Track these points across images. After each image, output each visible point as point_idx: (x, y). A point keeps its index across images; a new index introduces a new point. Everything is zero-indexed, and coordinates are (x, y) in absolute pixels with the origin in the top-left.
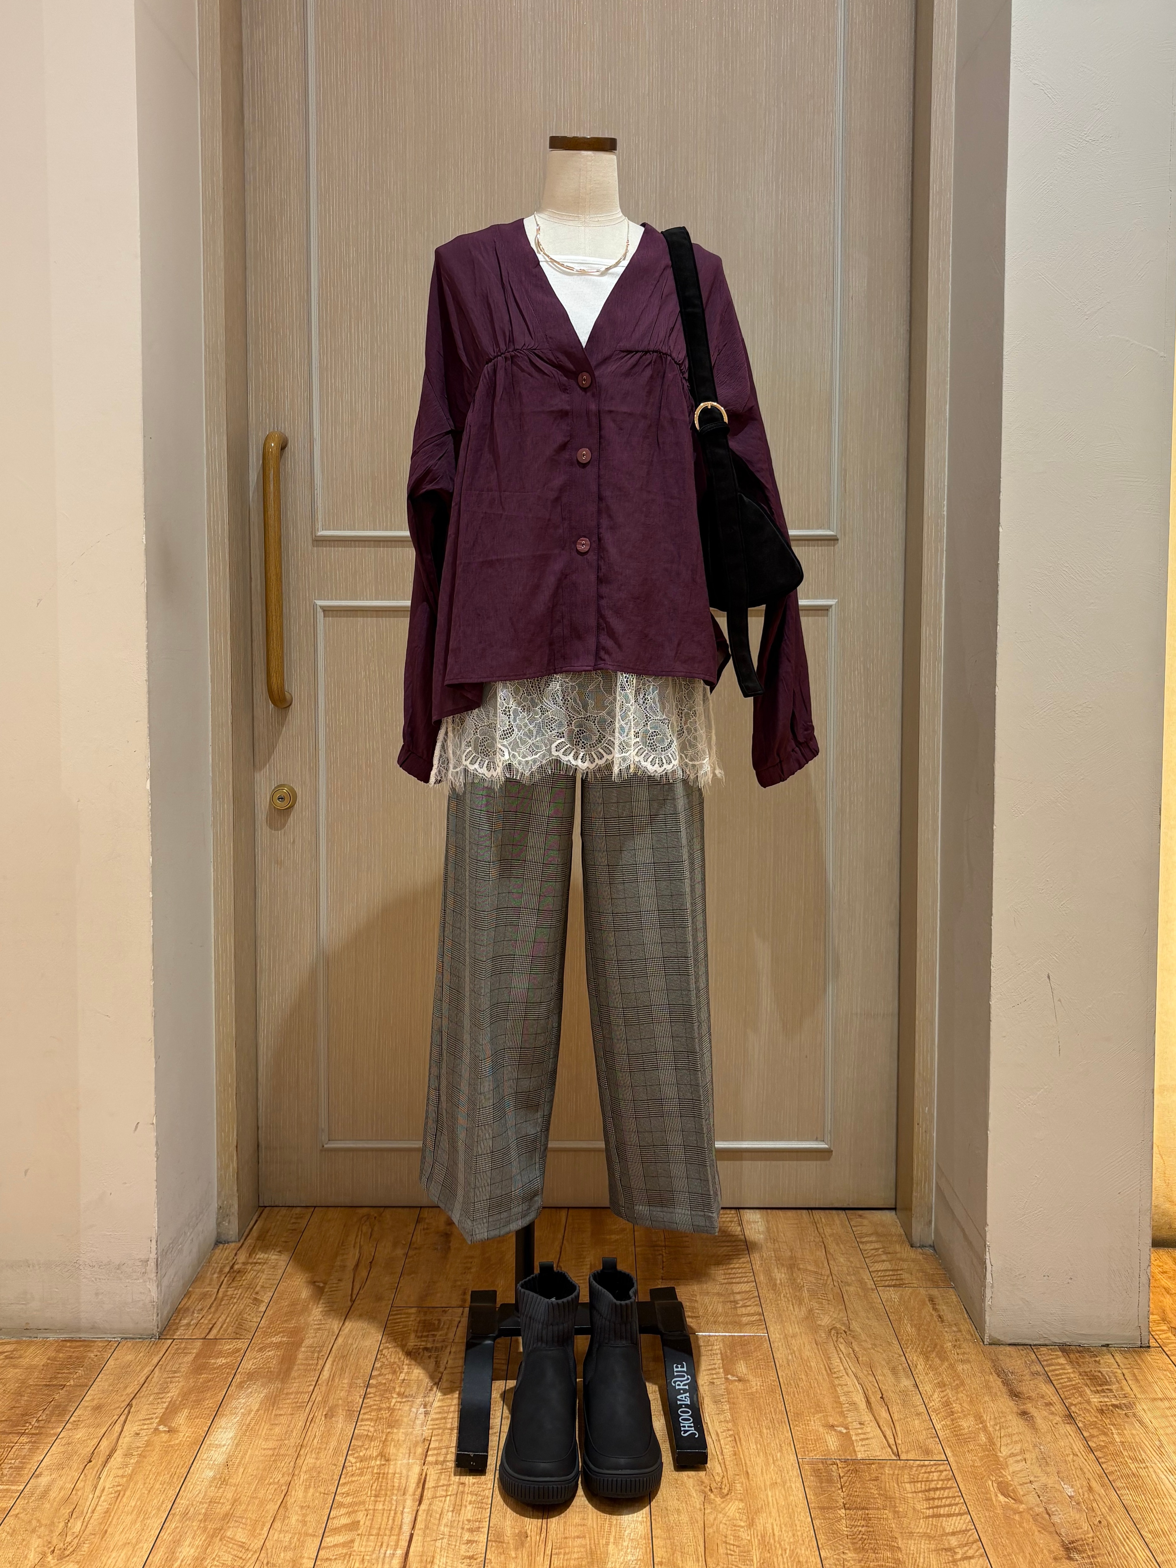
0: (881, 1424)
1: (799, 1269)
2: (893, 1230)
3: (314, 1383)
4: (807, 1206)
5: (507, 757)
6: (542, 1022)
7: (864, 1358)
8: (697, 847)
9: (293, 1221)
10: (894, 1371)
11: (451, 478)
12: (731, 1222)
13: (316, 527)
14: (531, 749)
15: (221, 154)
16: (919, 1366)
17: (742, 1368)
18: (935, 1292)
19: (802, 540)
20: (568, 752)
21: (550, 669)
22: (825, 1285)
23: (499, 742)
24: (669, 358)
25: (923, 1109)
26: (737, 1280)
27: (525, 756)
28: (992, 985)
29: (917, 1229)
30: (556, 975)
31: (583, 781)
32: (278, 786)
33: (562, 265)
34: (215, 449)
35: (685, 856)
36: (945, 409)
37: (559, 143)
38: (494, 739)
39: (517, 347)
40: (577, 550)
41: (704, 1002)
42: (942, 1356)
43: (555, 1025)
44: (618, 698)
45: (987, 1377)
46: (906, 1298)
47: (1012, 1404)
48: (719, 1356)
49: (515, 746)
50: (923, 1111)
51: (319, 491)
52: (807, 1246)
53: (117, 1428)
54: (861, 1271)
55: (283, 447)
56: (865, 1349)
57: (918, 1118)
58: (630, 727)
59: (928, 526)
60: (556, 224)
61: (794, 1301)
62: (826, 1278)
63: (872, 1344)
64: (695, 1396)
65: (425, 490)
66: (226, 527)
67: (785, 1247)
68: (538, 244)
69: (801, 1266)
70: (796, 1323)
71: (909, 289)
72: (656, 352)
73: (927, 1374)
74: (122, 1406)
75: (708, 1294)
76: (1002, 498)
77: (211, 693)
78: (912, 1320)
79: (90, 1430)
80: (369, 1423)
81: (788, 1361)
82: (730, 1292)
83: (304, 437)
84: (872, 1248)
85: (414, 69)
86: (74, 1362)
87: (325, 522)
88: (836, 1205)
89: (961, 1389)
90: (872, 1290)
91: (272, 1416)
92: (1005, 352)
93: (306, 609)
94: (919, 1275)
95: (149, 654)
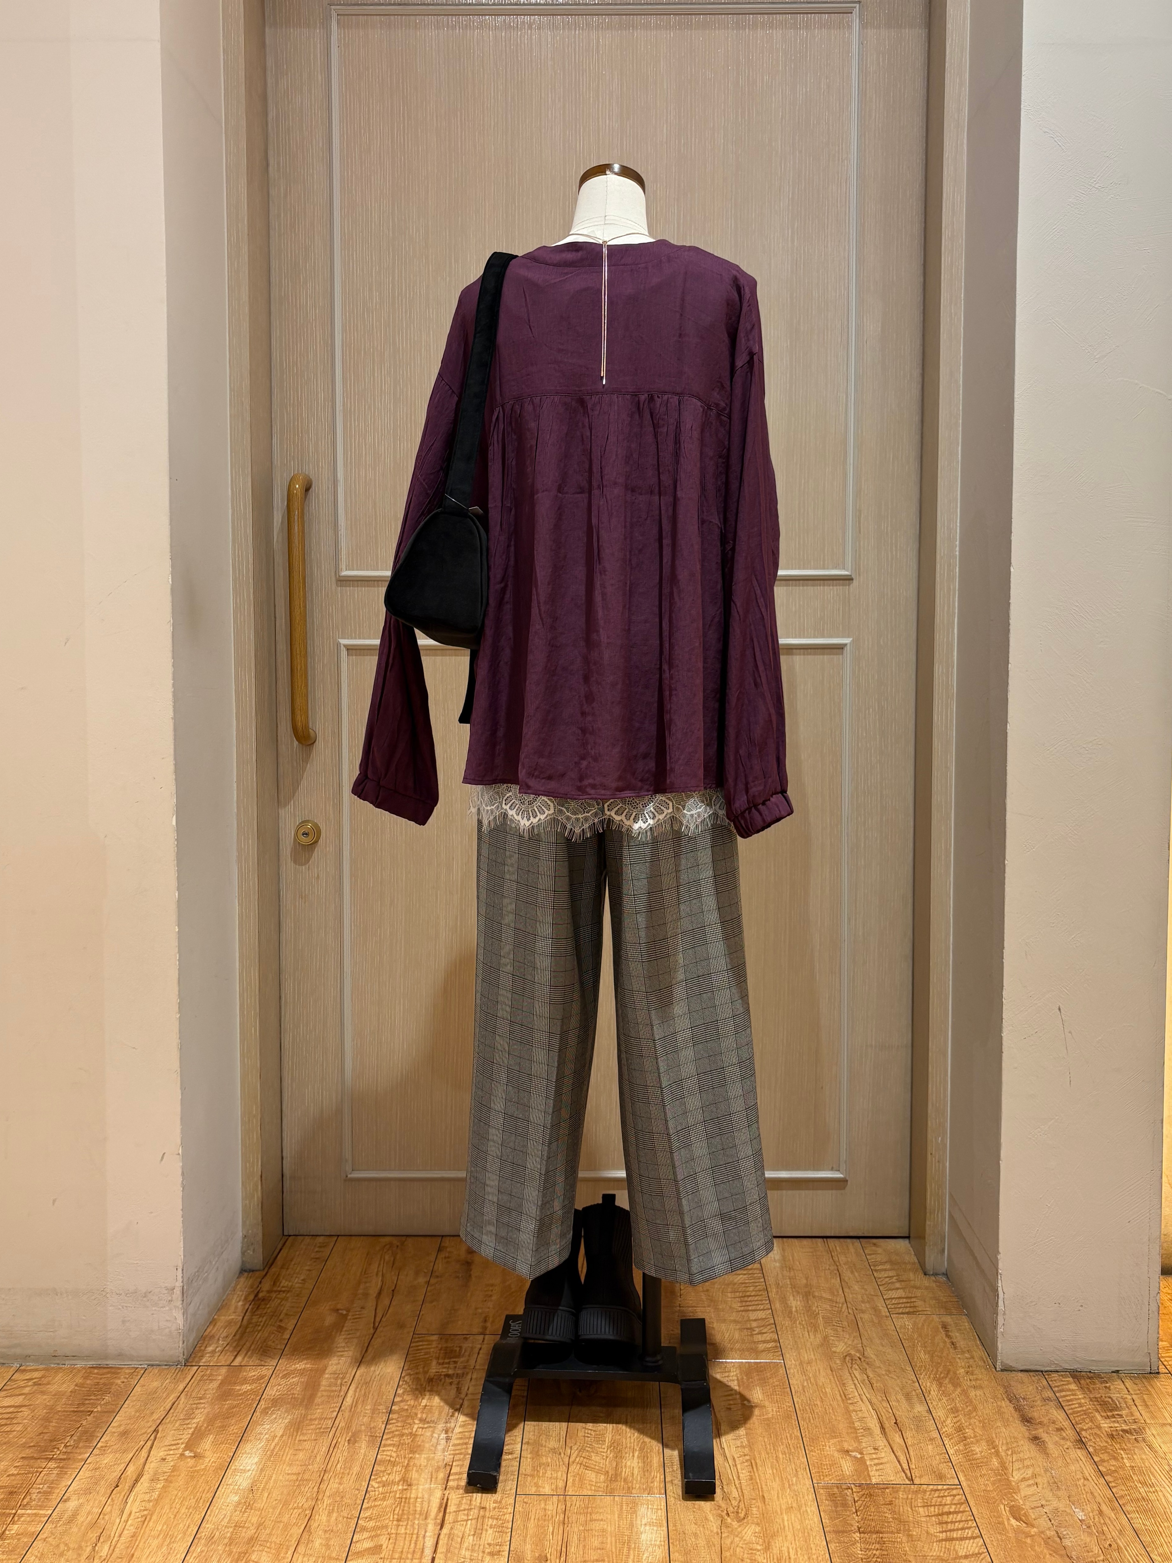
0: (895, 1449)
1: (814, 1297)
2: (907, 1259)
3: (337, 1409)
4: (822, 1235)
7: (878, 1385)
9: (317, 1249)
10: (908, 1397)
13: (340, 567)
15: (246, 201)
16: (932, 1393)
17: (758, 1394)
18: (948, 1319)
19: (818, 580)
22: (840, 1312)
25: (936, 1139)
26: (754, 1307)
28: (1004, 1017)
29: (931, 1259)
32: (303, 822)
34: (240, 490)
36: (957, 451)
42: (956, 1384)
45: (999, 1403)
46: (920, 1326)
47: (1024, 1429)
48: (736, 1383)
50: (936, 1141)
51: (342, 531)
52: (823, 1274)
53: (144, 1453)
54: (875, 1298)
55: (307, 489)
56: (879, 1376)
57: (931, 1148)
59: (941, 565)
61: (810, 1329)
62: (840, 1305)
63: (886, 1371)
66: (251, 567)
67: (801, 1275)
69: (817, 1294)
70: (811, 1350)
71: (922, 334)
73: (940, 1400)
74: (148, 1431)
75: (724, 1321)
76: (1013, 538)
77: (236, 731)
78: (925, 1347)
79: (117, 1455)
80: (391, 1448)
81: (803, 1387)
82: (746, 1318)
83: (328, 478)
84: (886, 1276)
85: (437, 116)
86: (101, 1388)
87: (349, 562)
88: (851, 1234)
89: (974, 1414)
90: (886, 1317)
91: (296, 1442)
92: (1016, 395)
93: (330, 647)
94: (933, 1302)
95: (174, 692)
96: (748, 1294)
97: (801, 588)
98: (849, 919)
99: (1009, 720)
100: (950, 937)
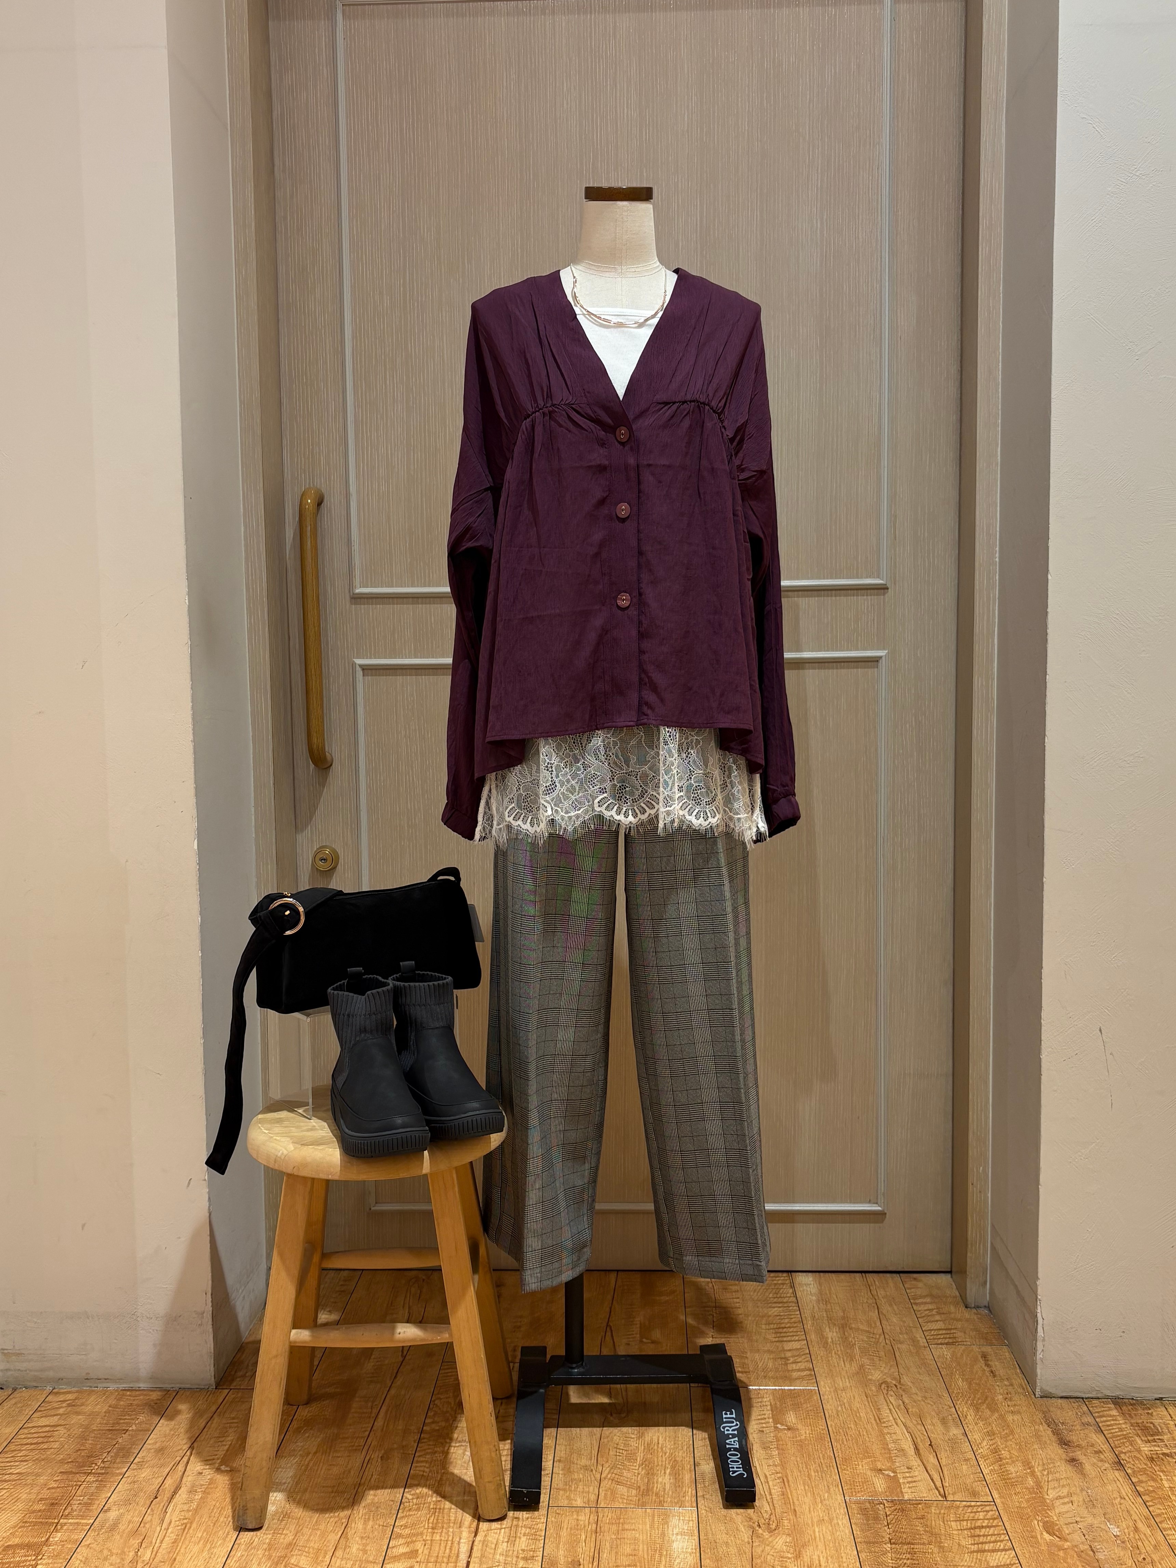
0: (928, 1469)
1: (851, 1329)
2: (948, 1292)
3: (369, 1429)
4: (860, 1270)
5: (549, 812)
6: (589, 1074)
7: (914, 1410)
8: (741, 900)
9: (341, 1283)
10: (944, 1421)
11: (491, 535)
12: (783, 1284)
13: (354, 585)
14: (574, 805)
15: (253, 206)
16: (969, 1417)
17: (791, 1418)
18: (988, 1349)
19: (851, 589)
20: (611, 807)
21: (592, 726)
22: (877, 1343)
23: (542, 798)
24: (707, 407)
25: (977, 1168)
26: (789, 1338)
27: (567, 812)
28: (1043, 1038)
29: (973, 1291)
30: (601, 1028)
31: (627, 836)
32: (321, 847)
33: (599, 318)
34: (252, 507)
35: (729, 909)
36: (996, 452)
37: (595, 194)
38: (537, 795)
39: (555, 402)
40: (618, 606)
41: (750, 1055)
42: (993, 1408)
43: (601, 1078)
44: (661, 753)
45: (1037, 1427)
46: (959, 1355)
47: (1061, 1451)
48: (769, 1408)
49: (557, 802)
50: (977, 1171)
51: (356, 547)
52: (860, 1307)
53: (181, 1467)
54: (914, 1330)
55: (320, 503)
56: (915, 1402)
57: (972, 1177)
58: (674, 781)
59: (980, 574)
60: (593, 276)
61: (845, 1358)
62: (878, 1336)
63: (922, 1397)
64: (744, 1441)
65: (465, 547)
66: (265, 585)
67: (838, 1308)
68: (575, 297)
69: (853, 1326)
70: (846, 1377)
71: (959, 328)
72: (694, 401)
73: (976, 1424)
74: (184, 1448)
75: (758, 1351)
76: (1050, 544)
77: (253, 754)
78: (963, 1375)
79: (154, 1469)
80: (424, 1464)
81: (837, 1411)
82: (780, 1349)
83: (340, 492)
84: (926, 1308)
85: (447, 110)
86: (135, 1409)
87: (363, 579)
88: (891, 1269)
89: (1011, 1437)
90: (925, 1347)
91: (330, 1458)
92: (1053, 396)
93: (345, 668)
94: (973, 1334)
95: (193, 714)
96: (783, 1325)
97: (834, 598)
98: (885, 945)
99: (1047, 733)
100: (990, 960)
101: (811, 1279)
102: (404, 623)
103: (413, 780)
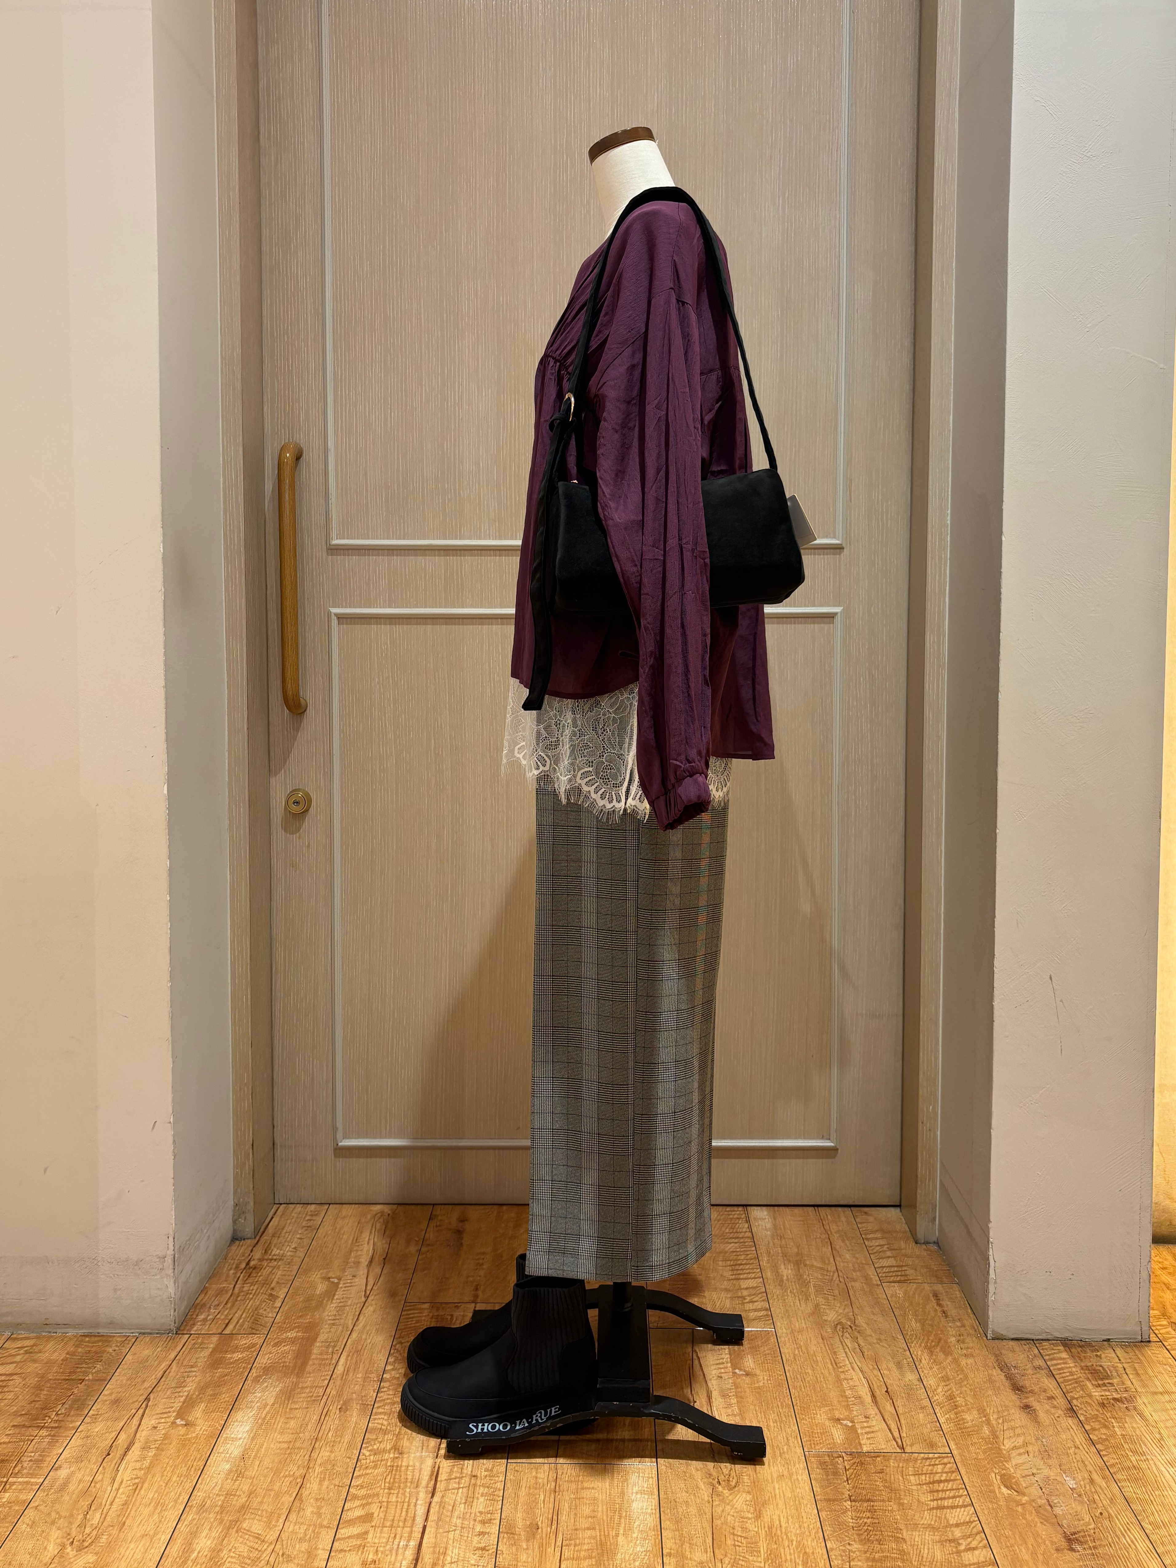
0: (886, 1418)
1: (805, 1265)
2: (898, 1227)
3: (328, 1378)
4: (813, 1203)
7: (869, 1353)
9: (308, 1218)
10: (899, 1365)
12: (739, 1219)
13: (331, 537)
15: (237, 169)
16: (923, 1361)
17: (749, 1363)
18: (939, 1288)
22: (831, 1280)
25: (927, 1108)
26: (745, 1276)
28: (995, 986)
29: (922, 1227)
32: (293, 791)
34: (231, 459)
36: (949, 420)
42: (947, 1351)
45: (990, 1372)
46: (911, 1293)
47: (1015, 1397)
50: (927, 1110)
51: (333, 500)
52: (814, 1243)
53: (135, 1421)
54: (866, 1267)
55: (298, 457)
56: (870, 1344)
57: (922, 1116)
59: (932, 536)
61: (800, 1297)
62: (832, 1274)
63: (877, 1339)
66: (242, 535)
67: (792, 1244)
69: (808, 1262)
70: (802, 1318)
71: (913, 303)
73: (931, 1368)
74: (139, 1400)
75: (714, 1289)
76: (1004, 507)
77: (228, 699)
78: (916, 1315)
79: (108, 1423)
80: (383, 1416)
81: (795, 1355)
82: (737, 1287)
83: (319, 447)
84: (877, 1244)
85: (427, 85)
86: (92, 1356)
87: (340, 530)
88: (842, 1203)
89: (965, 1382)
90: (877, 1285)
91: (288, 1410)
92: (1007, 365)
93: (321, 616)
94: (924, 1271)
95: (165, 661)
96: (739, 1262)
98: (840, 889)
99: (1000, 689)
100: (941, 905)
101: (765, 1213)
102: (379, 574)
103: (386, 724)
